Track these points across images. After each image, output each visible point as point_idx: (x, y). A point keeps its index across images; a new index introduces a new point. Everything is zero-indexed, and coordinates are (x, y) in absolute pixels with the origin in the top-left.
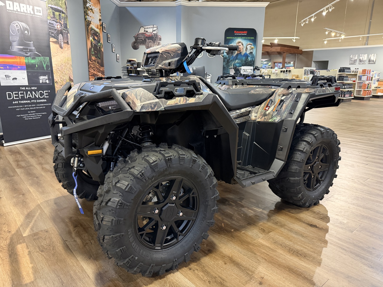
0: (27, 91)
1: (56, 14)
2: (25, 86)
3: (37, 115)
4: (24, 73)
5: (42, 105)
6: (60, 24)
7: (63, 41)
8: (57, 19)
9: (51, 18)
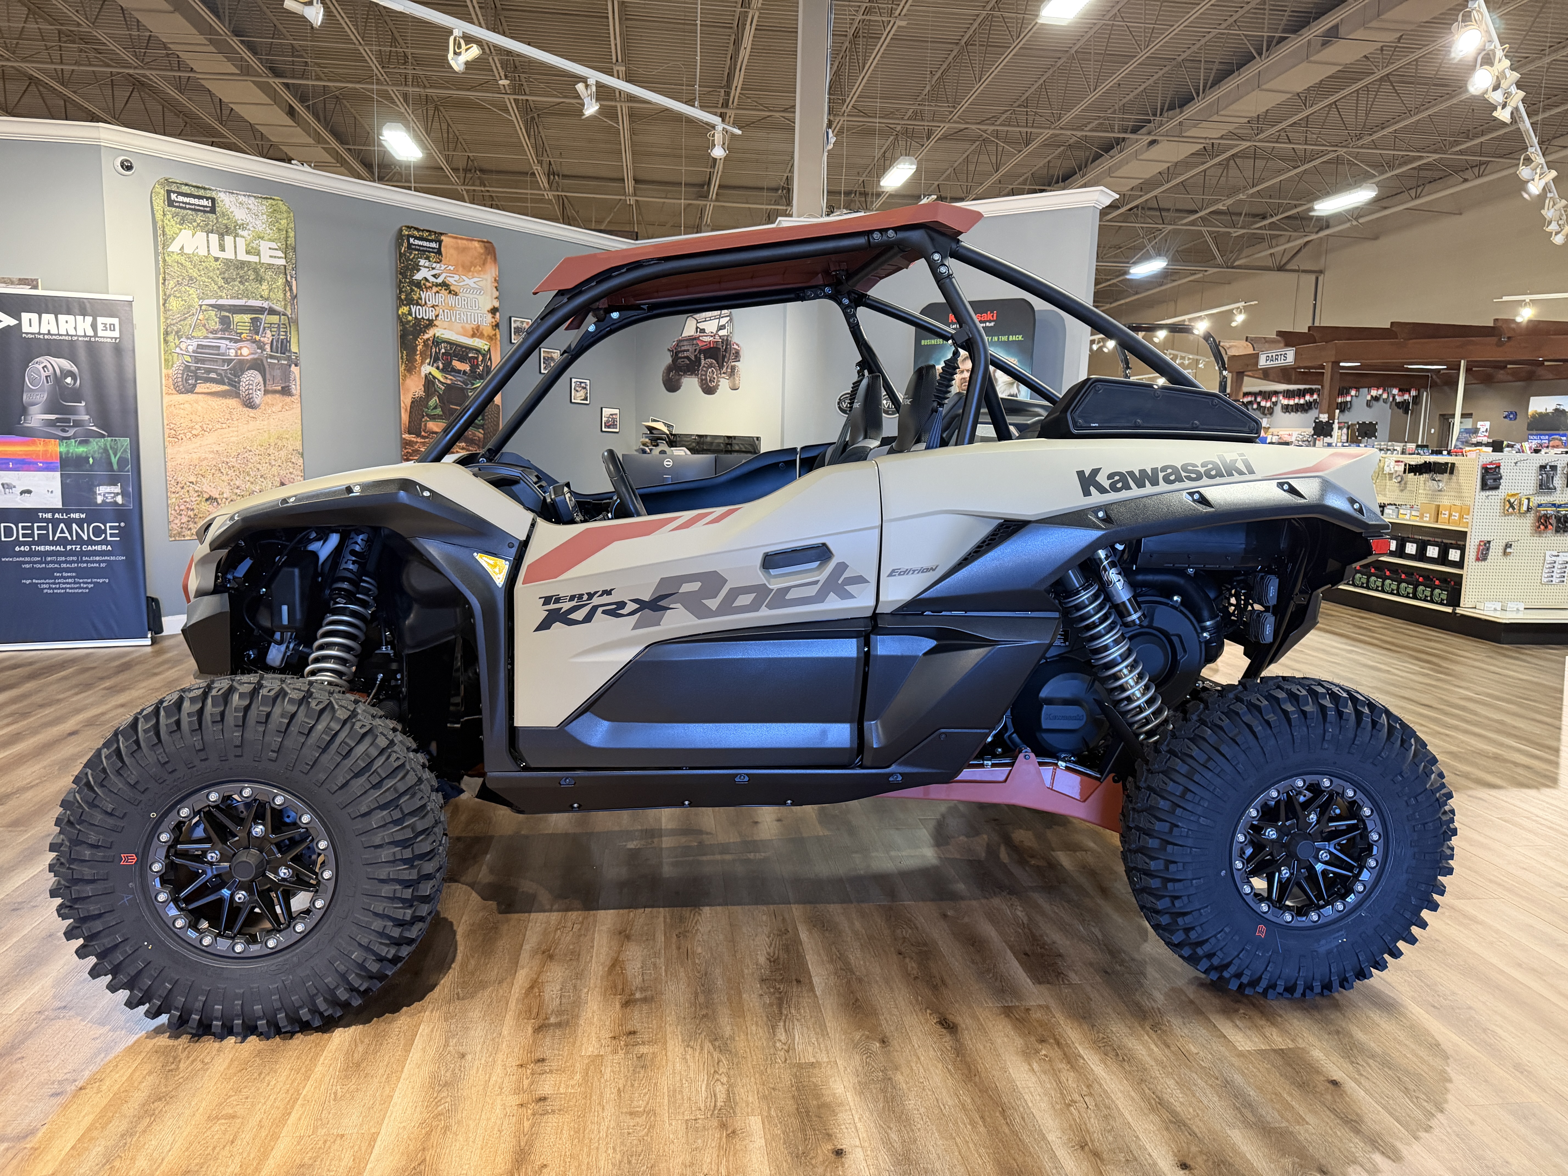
0: (56, 523)
1: (236, 320)
2: (53, 511)
3: (80, 583)
4: (54, 478)
5: (98, 558)
6: (254, 345)
7: (263, 389)
8: (242, 333)
9: (211, 332)
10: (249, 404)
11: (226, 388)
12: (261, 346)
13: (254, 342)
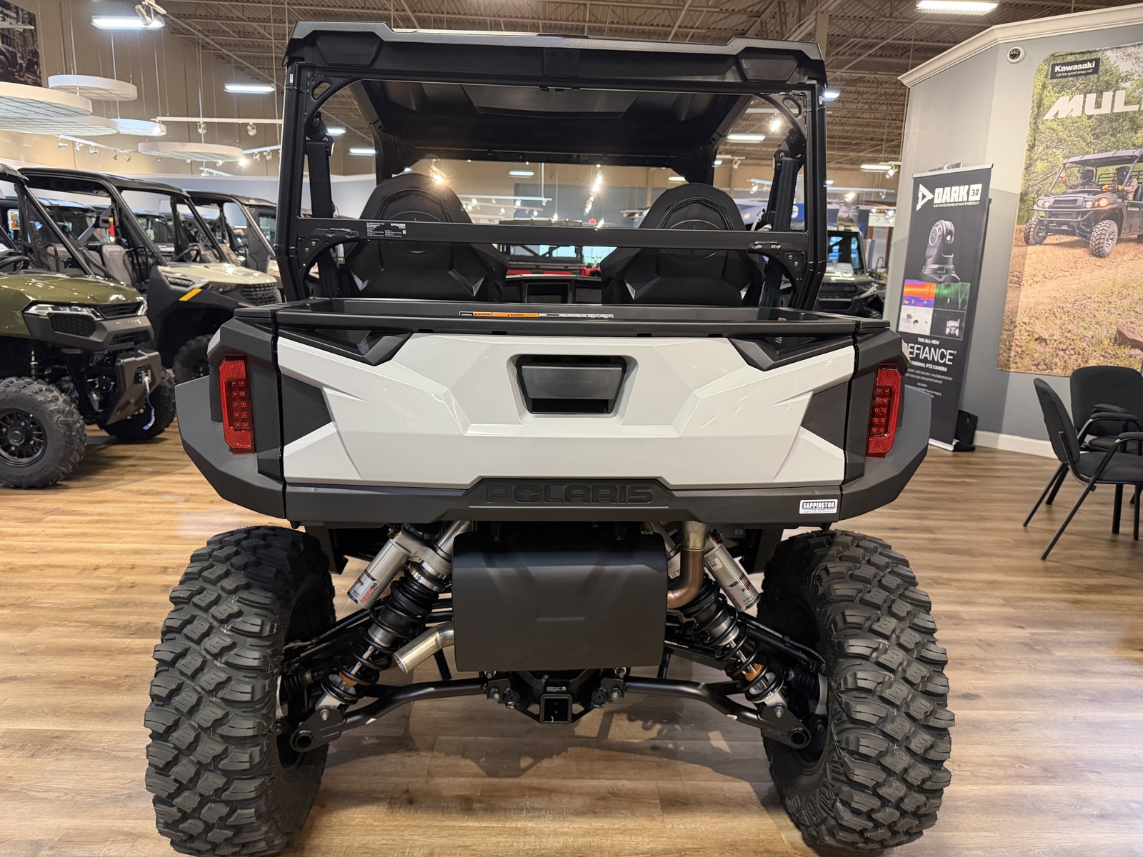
1: (1099, 173)
6: (1115, 195)
7: (1116, 238)
8: (1104, 185)
9: (1071, 188)
10: (1098, 253)
11: (1076, 238)
12: (1123, 195)
13: (1114, 193)
